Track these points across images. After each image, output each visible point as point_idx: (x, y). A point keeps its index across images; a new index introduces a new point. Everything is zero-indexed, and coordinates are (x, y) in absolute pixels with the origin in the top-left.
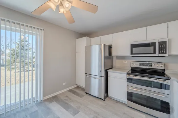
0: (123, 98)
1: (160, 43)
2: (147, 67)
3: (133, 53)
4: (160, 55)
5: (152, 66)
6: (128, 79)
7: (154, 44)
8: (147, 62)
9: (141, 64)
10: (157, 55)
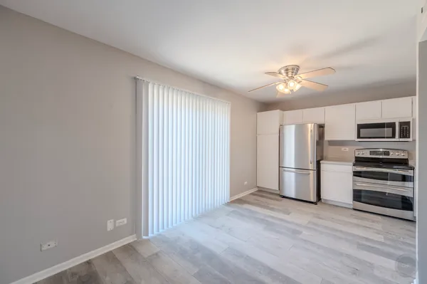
0: (348, 199)
1: (401, 124)
2: (381, 157)
3: (361, 136)
4: (401, 140)
5: (389, 155)
6: (354, 172)
7: (392, 125)
8: (381, 150)
9: (371, 153)
10: (397, 138)
